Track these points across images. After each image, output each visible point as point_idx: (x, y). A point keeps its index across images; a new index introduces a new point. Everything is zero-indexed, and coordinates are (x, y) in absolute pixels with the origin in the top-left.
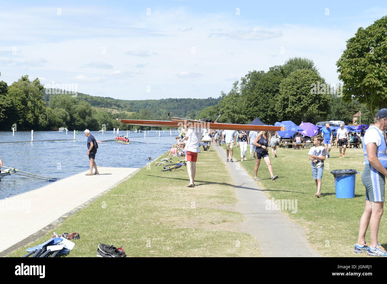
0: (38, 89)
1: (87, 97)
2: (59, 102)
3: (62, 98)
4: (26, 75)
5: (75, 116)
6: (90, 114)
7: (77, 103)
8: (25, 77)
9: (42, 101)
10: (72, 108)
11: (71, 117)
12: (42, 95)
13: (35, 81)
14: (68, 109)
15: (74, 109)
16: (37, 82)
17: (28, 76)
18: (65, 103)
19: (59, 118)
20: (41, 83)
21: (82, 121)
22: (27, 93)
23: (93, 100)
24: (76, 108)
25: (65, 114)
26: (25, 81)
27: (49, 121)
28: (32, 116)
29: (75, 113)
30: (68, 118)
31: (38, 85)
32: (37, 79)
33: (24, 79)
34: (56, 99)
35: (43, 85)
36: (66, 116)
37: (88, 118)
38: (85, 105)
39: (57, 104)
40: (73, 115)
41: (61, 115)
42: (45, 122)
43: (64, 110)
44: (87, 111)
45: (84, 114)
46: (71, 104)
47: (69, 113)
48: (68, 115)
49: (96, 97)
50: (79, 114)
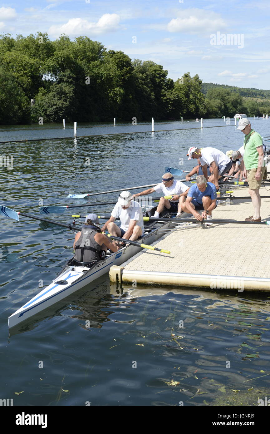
0: (198, 83)
1: (236, 89)
2: (215, 94)
3: (217, 91)
4: (188, 72)
5: (229, 105)
6: (240, 104)
7: (230, 94)
8: (188, 74)
9: (202, 94)
10: (226, 98)
11: (225, 106)
12: (201, 88)
13: (195, 77)
14: (223, 99)
15: (228, 99)
16: (197, 78)
17: (189, 73)
18: (220, 95)
19: (215, 107)
20: (200, 78)
21: (234, 109)
22: (189, 87)
23: (241, 91)
24: (229, 99)
25: (220, 104)
26: (188, 78)
27: (207, 110)
28: (194, 107)
29: (229, 103)
30: (223, 107)
31: (198, 80)
32: (197, 75)
33: (186, 76)
34: (213, 92)
35: (202, 80)
36: (221, 105)
37: (239, 107)
38: (236, 95)
39: (214, 95)
40: (227, 105)
41: (217, 104)
42: (204, 111)
43: (219, 101)
44: (239, 101)
45: (236, 103)
46: (225, 96)
47: (223, 103)
48: (222, 104)
49: (243, 88)
50: (232, 103)
